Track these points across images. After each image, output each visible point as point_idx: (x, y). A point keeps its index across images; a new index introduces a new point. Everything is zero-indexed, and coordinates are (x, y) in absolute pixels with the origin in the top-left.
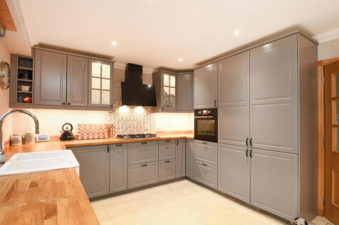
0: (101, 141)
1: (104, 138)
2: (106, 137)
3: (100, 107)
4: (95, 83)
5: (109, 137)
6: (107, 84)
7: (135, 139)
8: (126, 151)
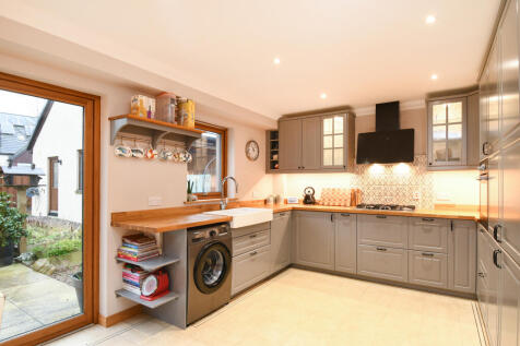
0: (342, 208)
1: (345, 206)
2: (348, 204)
3: (333, 169)
4: (327, 142)
5: (351, 205)
6: (340, 141)
7: (380, 210)
8: (354, 223)
